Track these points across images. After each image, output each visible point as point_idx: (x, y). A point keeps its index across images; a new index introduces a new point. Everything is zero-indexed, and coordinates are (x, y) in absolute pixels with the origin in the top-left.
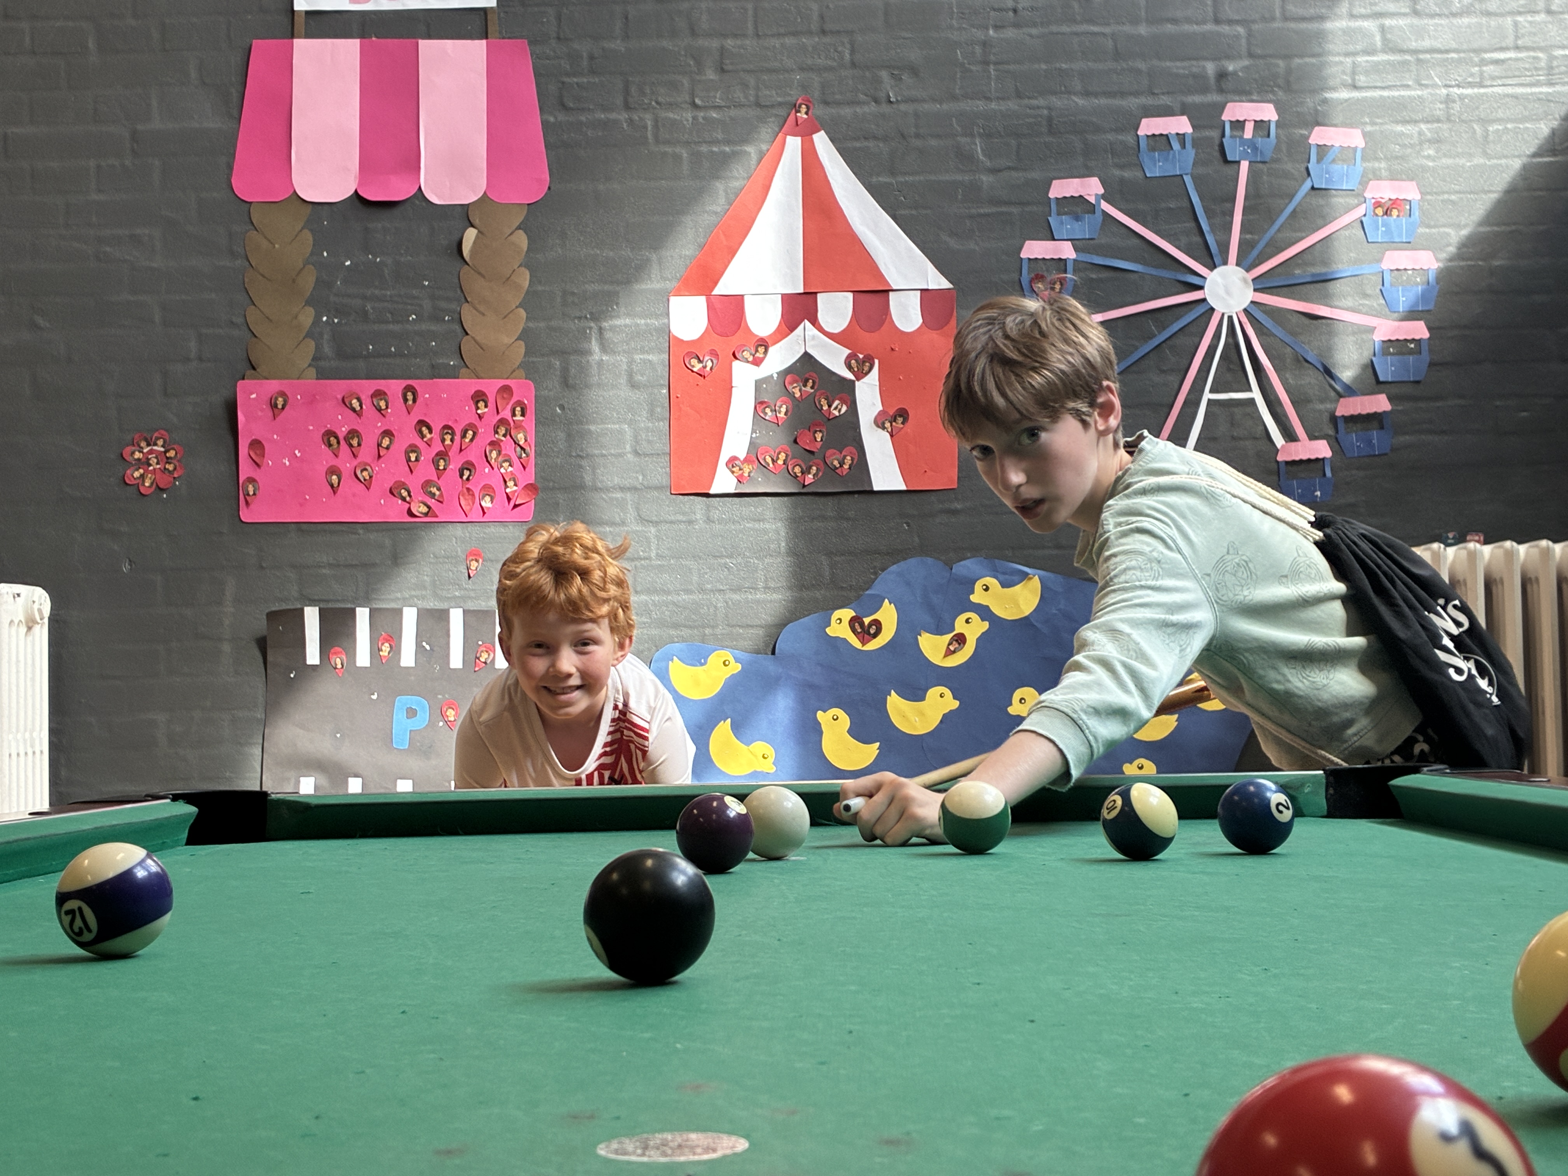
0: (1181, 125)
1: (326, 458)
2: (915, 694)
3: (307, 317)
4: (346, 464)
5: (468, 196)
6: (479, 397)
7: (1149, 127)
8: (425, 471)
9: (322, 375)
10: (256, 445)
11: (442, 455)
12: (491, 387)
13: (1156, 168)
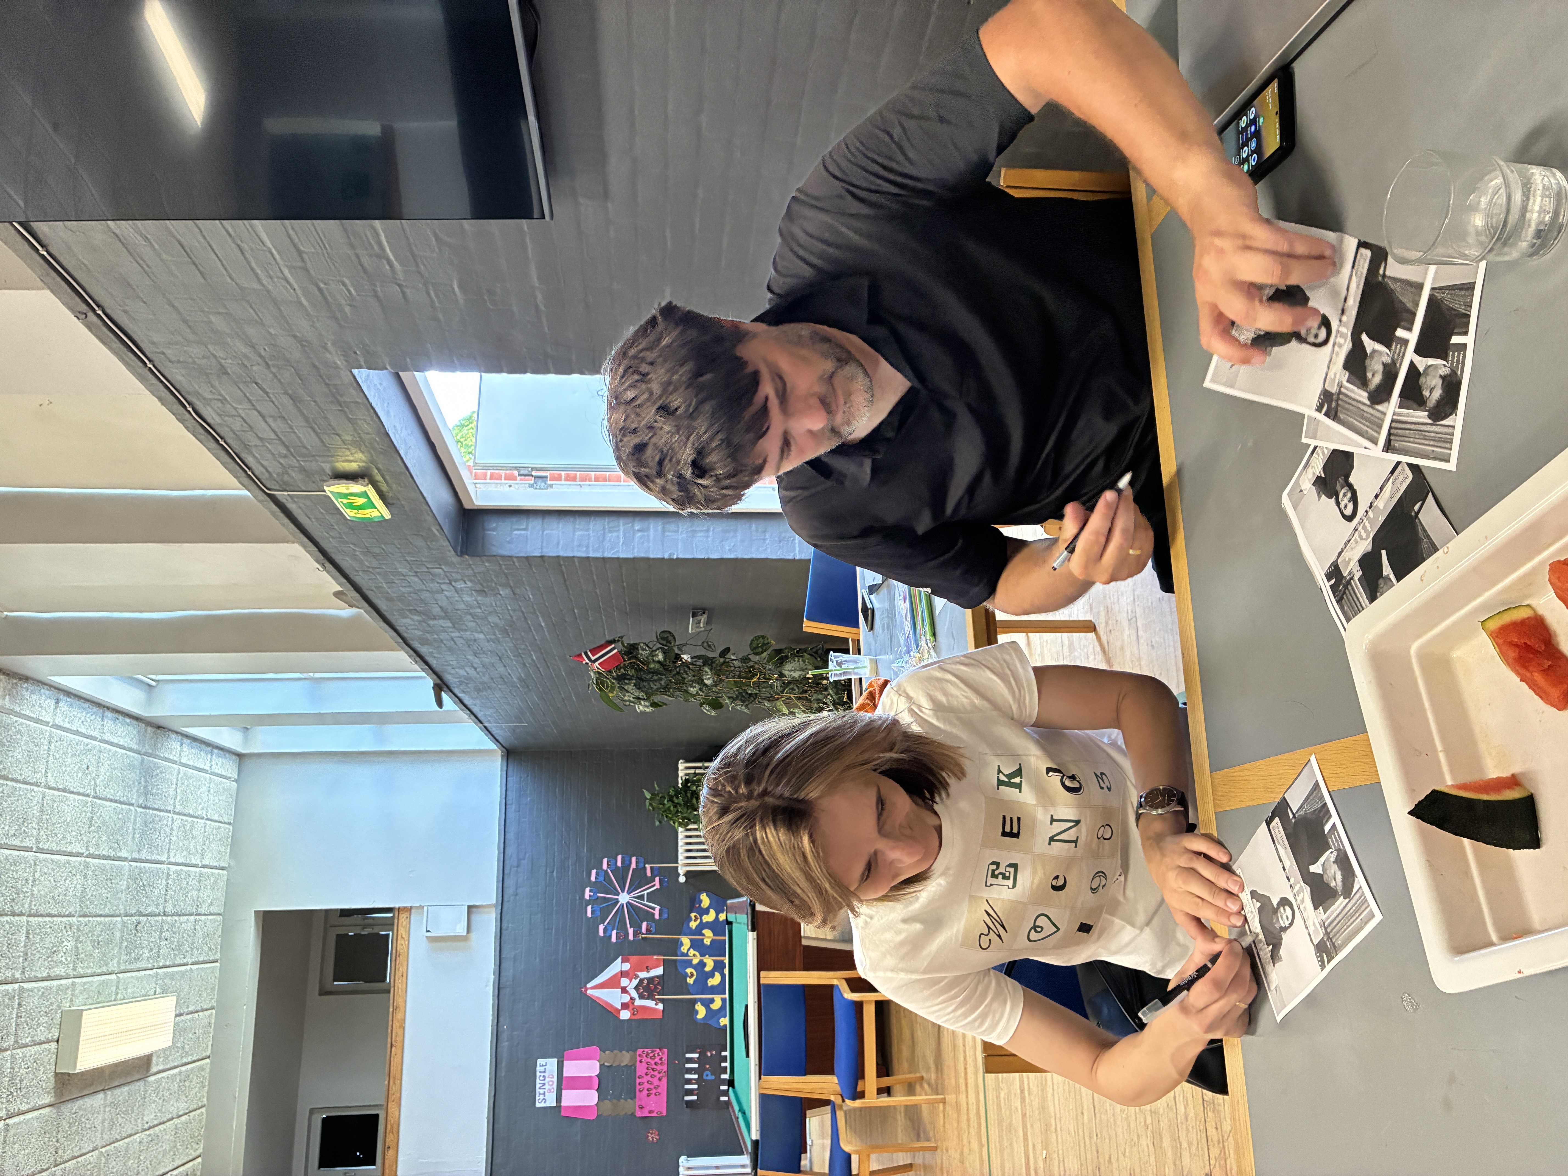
0: (589, 908)
1: (653, 1095)
2: (704, 965)
3: (622, 1101)
4: (654, 1091)
5: (597, 1064)
6: (641, 1061)
7: (589, 914)
8: (656, 1073)
9: (635, 1097)
10: (650, 1112)
11: (653, 1069)
12: (638, 1059)
13: (598, 913)
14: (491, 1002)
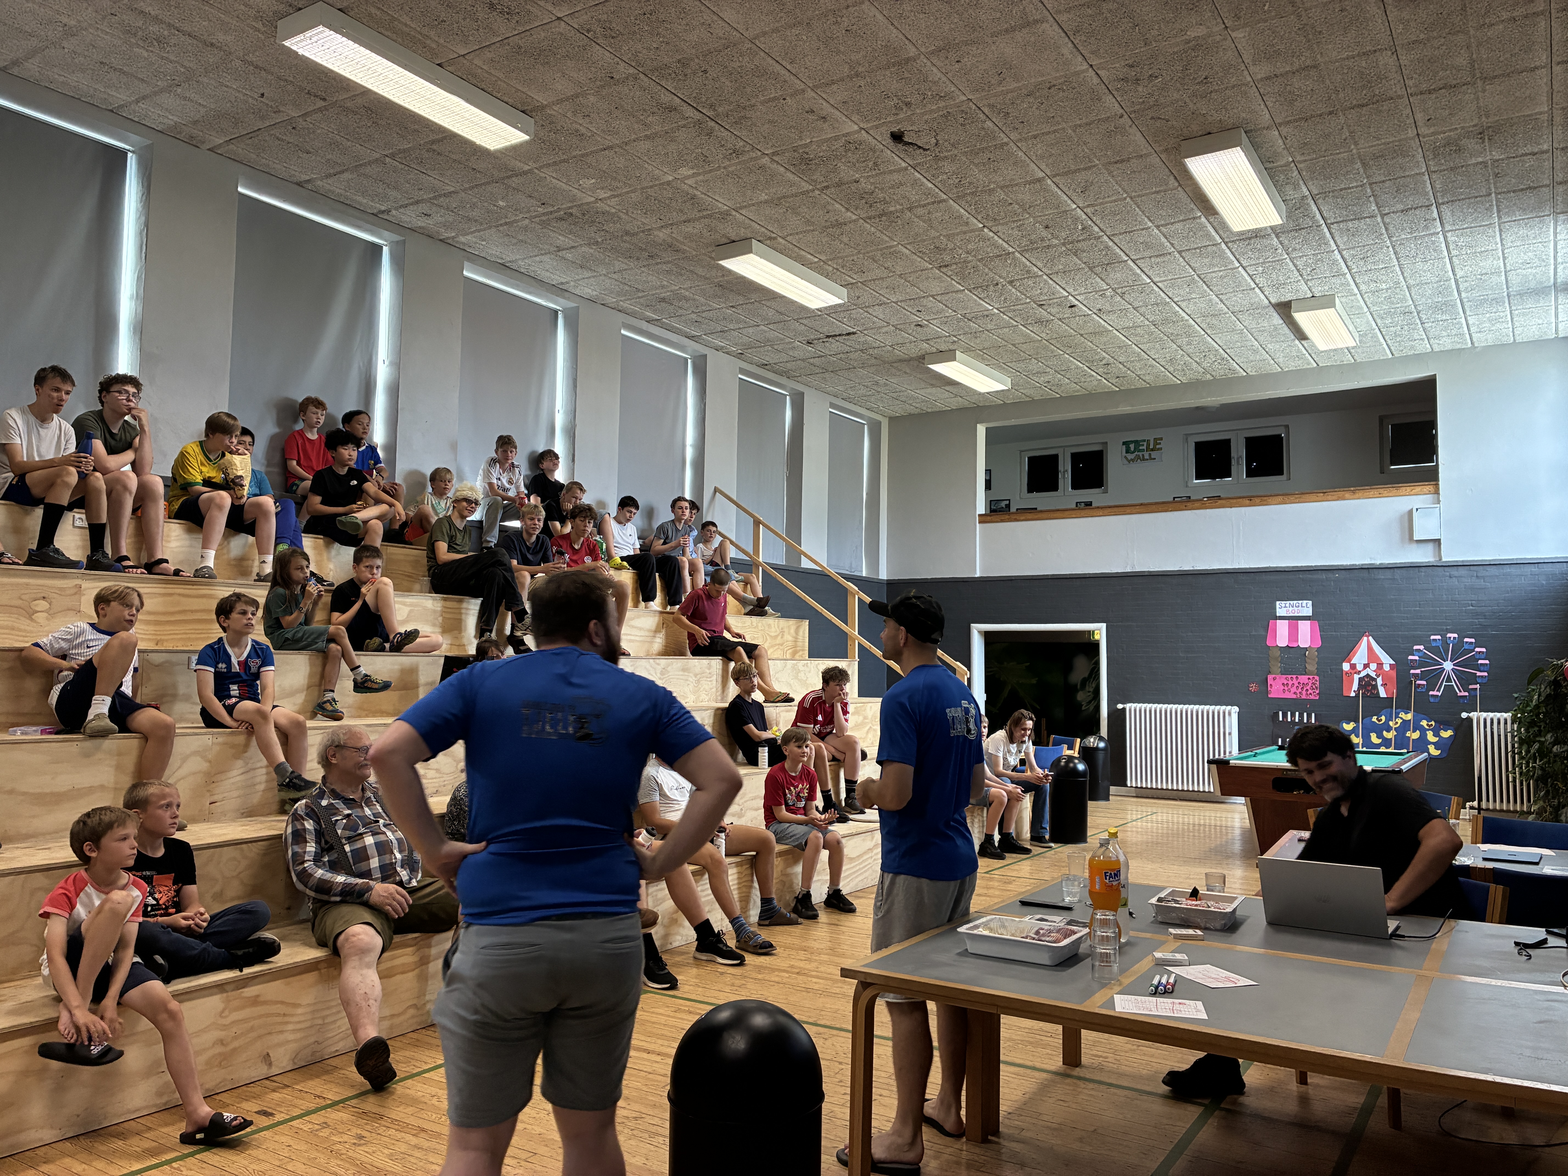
0: (1439, 637)
1: (1282, 687)
2: (1388, 731)
3: (1279, 665)
4: (1286, 688)
5: (1307, 646)
6: (1309, 679)
7: (1432, 637)
8: (1300, 690)
9: (1282, 674)
10: (1271, 685)
11: (1303, 688)
12: (1311, 677)
13: (1434, 644)
14: (1357, 563)
